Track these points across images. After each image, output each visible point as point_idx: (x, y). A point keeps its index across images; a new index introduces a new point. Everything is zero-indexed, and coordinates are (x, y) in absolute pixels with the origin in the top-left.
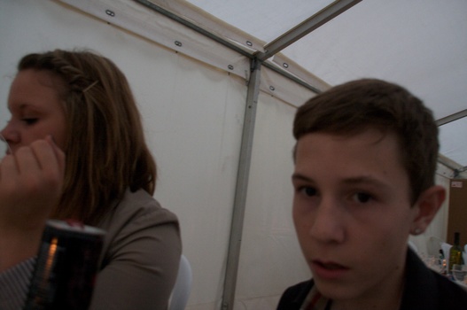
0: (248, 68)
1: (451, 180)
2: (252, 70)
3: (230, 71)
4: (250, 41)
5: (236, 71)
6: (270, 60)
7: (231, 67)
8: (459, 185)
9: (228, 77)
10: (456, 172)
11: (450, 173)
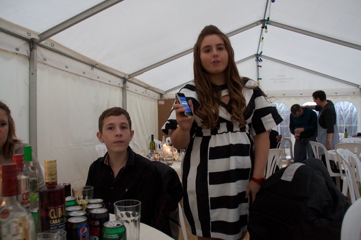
0: (28, 49)
1: (158, 100)
2: (31, 49)
3: (17, 52)
4: (29, 33)
5: (21, 52)
6: (43, 43)
7: (17, 49)
8: (162, 103)
9: (16, 56)
10: (161, 95)
11: (157, 96)
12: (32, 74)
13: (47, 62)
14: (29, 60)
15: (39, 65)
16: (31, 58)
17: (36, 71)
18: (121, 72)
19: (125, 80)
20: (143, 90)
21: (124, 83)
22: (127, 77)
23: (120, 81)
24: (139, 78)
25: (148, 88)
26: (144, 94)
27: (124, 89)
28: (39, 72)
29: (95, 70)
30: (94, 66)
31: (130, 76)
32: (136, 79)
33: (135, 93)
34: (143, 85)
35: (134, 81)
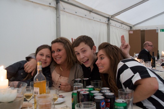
1: (129, 31)
2: (57, 3)
5: (52, 5)
7: (50, 4)
8: (132, 32)
9: (49, 7)
11: (128, 28)
12: (58, 17)
13: (65, 10)
14: (56, 9)
15: (61, 12)
16: (57, 9)
17: (60, 15)
18: (107, 14)
19: (109, 19)
20: (120, 24)
21: (109, 21)
22: (110, 17)
23: (106, 20)
24: (117, 17)
25: (123, 23)
26: (120, 27)
27: (108, 25)
28: (61, 16)
29: (92, 13)
30: (91, 11)
31: (112, 16)
32: (115, 18)
33: (115, 26)
34: (120, 21)
35: (115, 19)
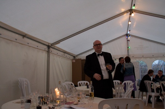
1: (72, 60)
8: (74, 61)
10: (74, 57)
18: (45, 42)
21: (49, 48)
22: (50, 45)
26: (63, 56)
27: (48, 52)
32: (56, 47)
33: (57, 55)
